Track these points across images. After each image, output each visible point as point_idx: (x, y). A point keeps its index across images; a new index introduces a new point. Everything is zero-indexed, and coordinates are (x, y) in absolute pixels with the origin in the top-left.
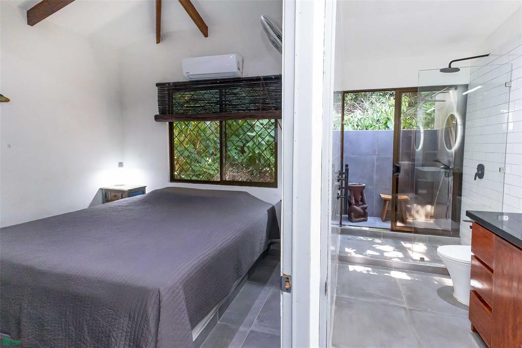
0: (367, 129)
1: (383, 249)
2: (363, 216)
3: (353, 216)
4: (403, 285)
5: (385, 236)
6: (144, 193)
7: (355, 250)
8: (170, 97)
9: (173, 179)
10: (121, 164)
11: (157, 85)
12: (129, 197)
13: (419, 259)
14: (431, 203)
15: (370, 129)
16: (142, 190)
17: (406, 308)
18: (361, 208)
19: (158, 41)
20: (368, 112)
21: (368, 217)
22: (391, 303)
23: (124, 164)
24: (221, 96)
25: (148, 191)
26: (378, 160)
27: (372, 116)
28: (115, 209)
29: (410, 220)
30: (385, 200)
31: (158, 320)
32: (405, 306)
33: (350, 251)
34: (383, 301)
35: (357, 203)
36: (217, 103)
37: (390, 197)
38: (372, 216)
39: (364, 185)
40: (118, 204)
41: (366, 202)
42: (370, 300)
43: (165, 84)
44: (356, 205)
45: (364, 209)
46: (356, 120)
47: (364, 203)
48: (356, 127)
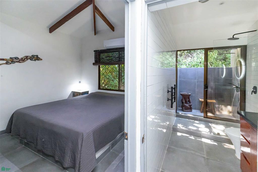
0: (194, 67)
1: (198, 126)
2: (190, 109)
3: (184, 109)
4: (206, 145)
5: (200, 120)
6: (88, 93)
7: (183, 126)
8: (99, 55)
9: (99, 88)
10: (80, 82)
11: (94, 51)
12: (82, 95)
13: (217, 133)
14: (230, 105)
15: (196, 67)
16: (87, 92)
17: (205, 157)
18: (188, 105)
19: (95, 34)
20: (194, 59)
21: (192, 110)
22: (197, 154)
23: (81, 82)
24: (119, 54)
25: (89, 93)
26: (197, 82)
27: (197, 61)
28: (75, 100)
29: (217, 113)
30: (202, 102)
31: (82, 145)
32: (205, 156)
33: (180, 126)
34: (192, 152)
35: (186, 102)
36: (117, 57)
37: (203, 100)
38: (195, 109)
39: (190, 94)
40: (77, 98)
41: (191, 102)
42: (185, 151)
43: (97, 51)
44: (185, 103)
45: (190, 106)
46: (188, 62)
47: (190, 103)
48: (188, 66)
